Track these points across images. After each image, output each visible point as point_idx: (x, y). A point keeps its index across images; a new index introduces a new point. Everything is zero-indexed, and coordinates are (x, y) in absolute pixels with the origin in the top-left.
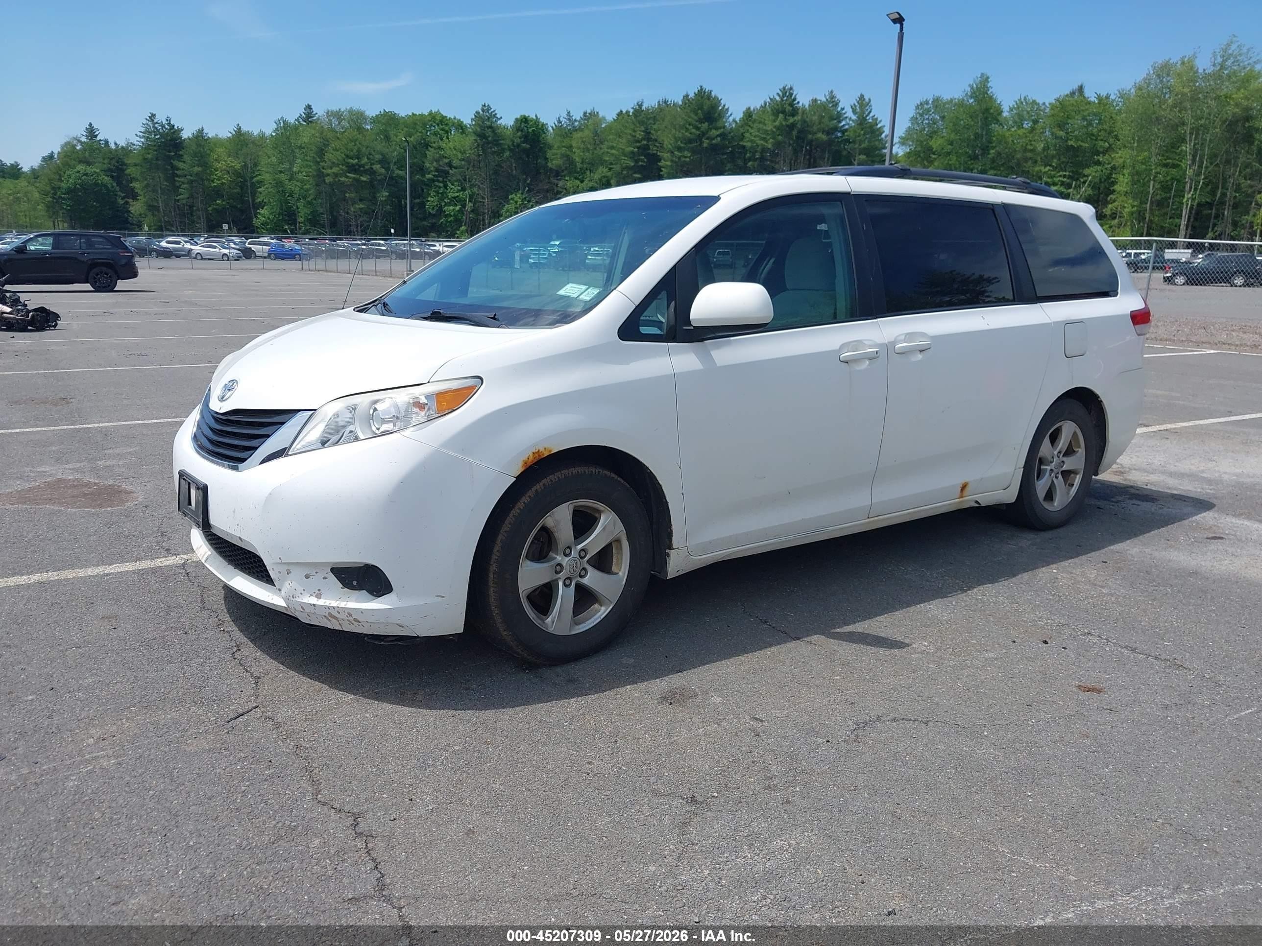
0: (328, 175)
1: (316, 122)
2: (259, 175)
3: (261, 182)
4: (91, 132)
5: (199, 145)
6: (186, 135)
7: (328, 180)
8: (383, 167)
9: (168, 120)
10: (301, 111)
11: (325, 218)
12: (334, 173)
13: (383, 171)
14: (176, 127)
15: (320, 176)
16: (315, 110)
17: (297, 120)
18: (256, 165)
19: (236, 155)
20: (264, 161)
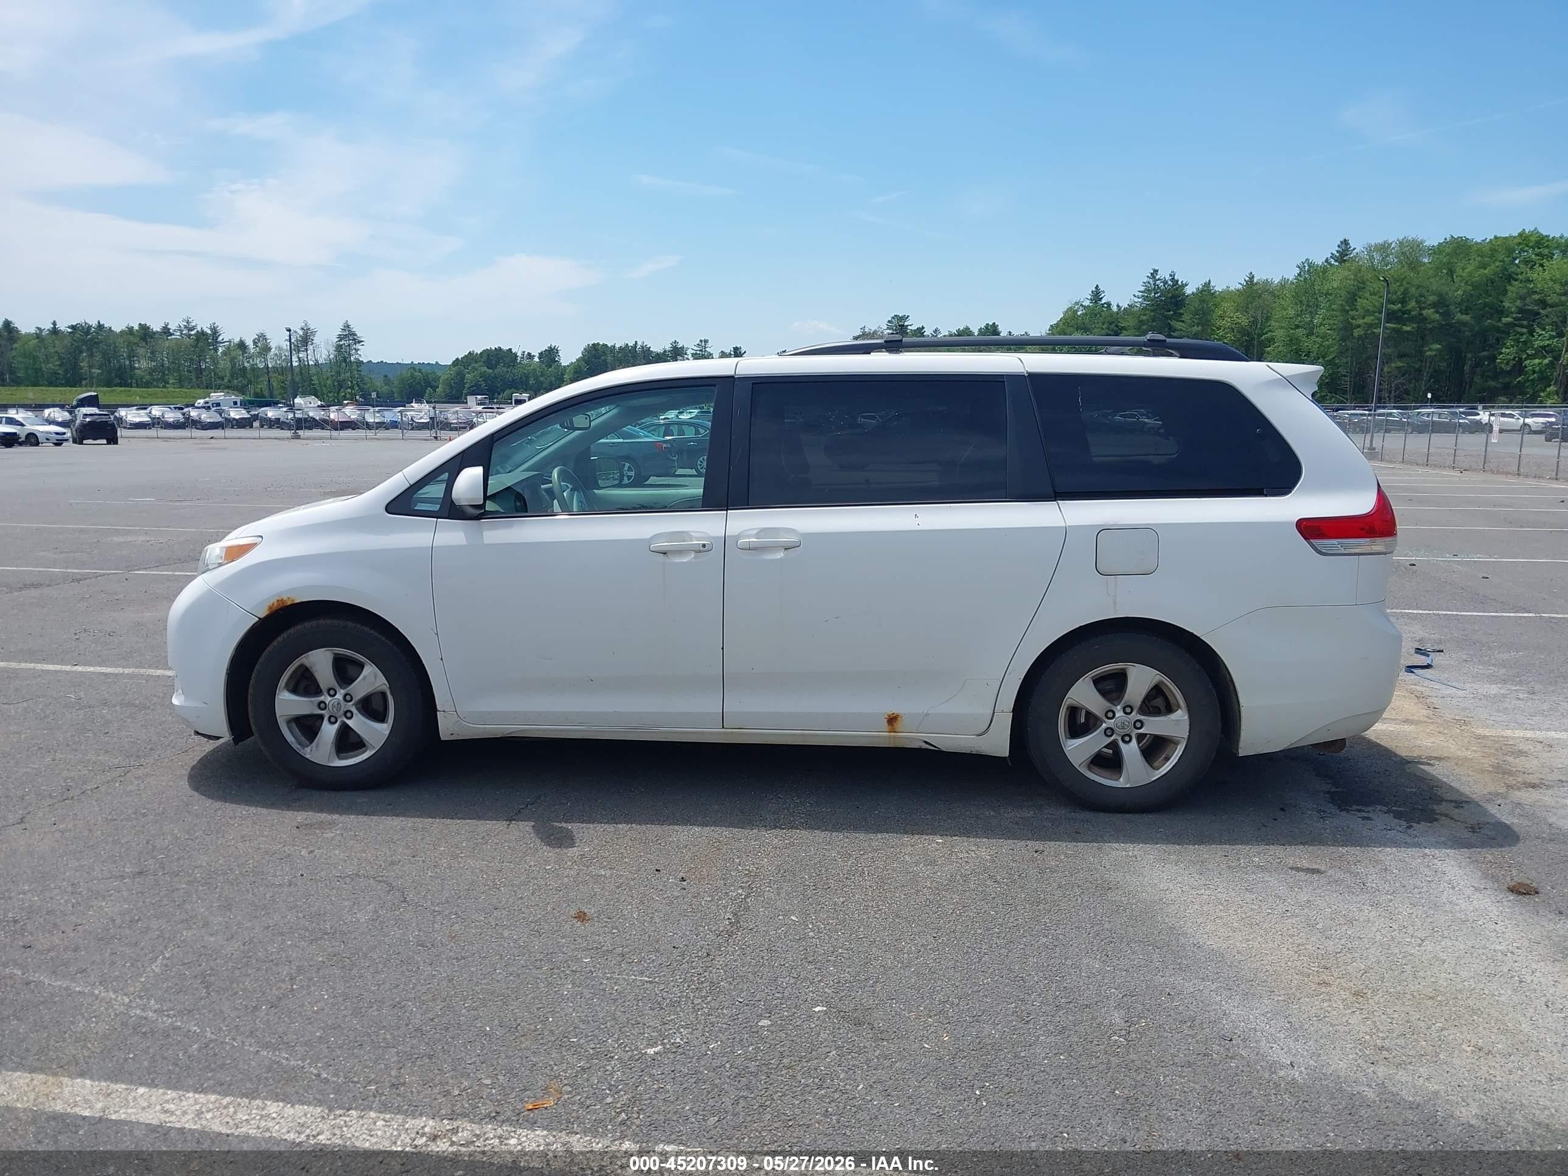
0: (1359, 326)
1: (1353, 260)
2: (1270, 331)
3: (1271, 340)
4: (1097, 295)
5: (1202, 301)
6: (1189, 290)
7: (1356, 333)
8: (1437, 312)
9: (1172, 276)
10: (1334, 249)
11: (1347, 382)
12: (1366, 323)
13: (1437, 316)
14: (1180, 283)
15: (1348, 328)
16: (1352, 245)
17: (1327, 261)
18: (1268, 319)
19: (1246, 310)
20: (1278, 314)
